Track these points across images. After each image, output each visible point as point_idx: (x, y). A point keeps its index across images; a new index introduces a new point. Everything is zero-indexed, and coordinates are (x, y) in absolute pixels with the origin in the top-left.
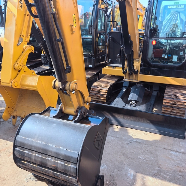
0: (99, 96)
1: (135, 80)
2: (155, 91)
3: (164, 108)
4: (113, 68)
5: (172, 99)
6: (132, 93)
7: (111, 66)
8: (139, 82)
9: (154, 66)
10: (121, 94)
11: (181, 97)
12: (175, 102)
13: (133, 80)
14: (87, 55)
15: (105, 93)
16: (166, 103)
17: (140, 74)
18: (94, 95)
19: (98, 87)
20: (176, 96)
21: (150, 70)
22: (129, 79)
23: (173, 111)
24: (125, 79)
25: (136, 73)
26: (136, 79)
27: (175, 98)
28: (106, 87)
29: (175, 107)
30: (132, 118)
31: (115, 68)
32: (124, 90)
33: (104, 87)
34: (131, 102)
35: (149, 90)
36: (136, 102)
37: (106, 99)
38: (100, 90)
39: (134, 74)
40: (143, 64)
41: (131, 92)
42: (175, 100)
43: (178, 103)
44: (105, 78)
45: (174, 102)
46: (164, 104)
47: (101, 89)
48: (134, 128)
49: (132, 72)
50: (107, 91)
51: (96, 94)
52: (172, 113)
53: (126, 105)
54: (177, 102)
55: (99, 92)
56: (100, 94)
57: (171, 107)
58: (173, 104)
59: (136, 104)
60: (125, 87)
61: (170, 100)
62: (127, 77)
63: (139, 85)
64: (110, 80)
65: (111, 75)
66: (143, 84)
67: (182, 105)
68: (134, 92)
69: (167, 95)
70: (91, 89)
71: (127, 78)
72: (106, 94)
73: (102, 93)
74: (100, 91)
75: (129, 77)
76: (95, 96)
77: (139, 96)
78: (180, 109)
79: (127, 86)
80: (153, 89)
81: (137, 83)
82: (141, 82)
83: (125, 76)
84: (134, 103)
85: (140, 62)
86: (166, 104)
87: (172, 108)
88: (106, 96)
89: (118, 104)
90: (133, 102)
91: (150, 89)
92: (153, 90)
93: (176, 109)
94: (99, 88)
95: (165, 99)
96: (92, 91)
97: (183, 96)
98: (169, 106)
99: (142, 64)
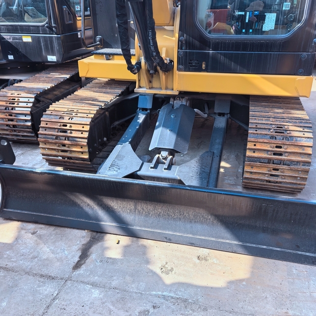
0: (67, 142)
1: (167, 88)
2: (221, 114)
3: (249, 165)
4: (108, 59)
5: (272, 137)
6: (159, 126)
7: (102, 54)
8: (177, 93)
9: (217, 45)
10: (131, 131)
11: (295, 131)
12: (280, 147)
13: (161, 88)
14: (38, 27)
15: (82, 132)
16: (254, 151)
17: (179, 69)
18: (50, 140)
19: (61, 117)
20: (280, 130)
21: (205, 57)
22: (151, 88)
23: (274, 173)
24: (140, 87)
25: (167, 68)
26: (170, 86)
27: (279, 136)
28: (85, 115)
29: (281, 160)
30: (160, 209)
31: (113, 59)
32: (141, 118)
33: (79, 115)
34: (157, 156)
35: (206, 115)
36: (172, 152)
37: (86, 149)
38: (68, 125)
39: (161, 72)
40: (186, 41)
41: (157, 124)
42: (279, 142)
43: (288, 150)
44: (90, 89)
45: (277, 147)
46: (249, 153)
47: (70, 121)
48: (169, 240)
49: (156, 67)
50: (87, 128)
51: (57, 137)
52: (272, 179)
53: (142, 164)
54: (286, 147)
55: (65, 131)
56: (68, 138)
57: (269, 161)
58: (274, 154)
59: (172, 159)
60: (144, 110)
61: (266, 141)
62: (144, 81)
63: (177, 103)
64: (102, 94)
65: (107, 80)
66: (188, 100)
67: (301, 154)
68: (165, 126)
69: (257, 129)
70: (43, 124)
71: (144, 86)
72: (86, 135)
73: (74, 134)
74: (68, 128)
75: (150, 82)
76: (55, 143)
77: (180, 134)
78: (296, 167)
79: (149, 105)
80: (216, 111)
81: (174, 97)
82: (183, 94)
83: (139, 80)
84: (165, 159)
85: (177, 35)
86: (256, 155)
87: (272, 166)
88: (86, 140)
89: (120, 163)
90: (164, 154)
91: (207, 111)
92: (215, 113)
93: (285, 167)
94: (66, 120)
95: (252, 139)
96: (46, 128)
97: (301, 127)
98: (265, 158)
99: (182, 42)
